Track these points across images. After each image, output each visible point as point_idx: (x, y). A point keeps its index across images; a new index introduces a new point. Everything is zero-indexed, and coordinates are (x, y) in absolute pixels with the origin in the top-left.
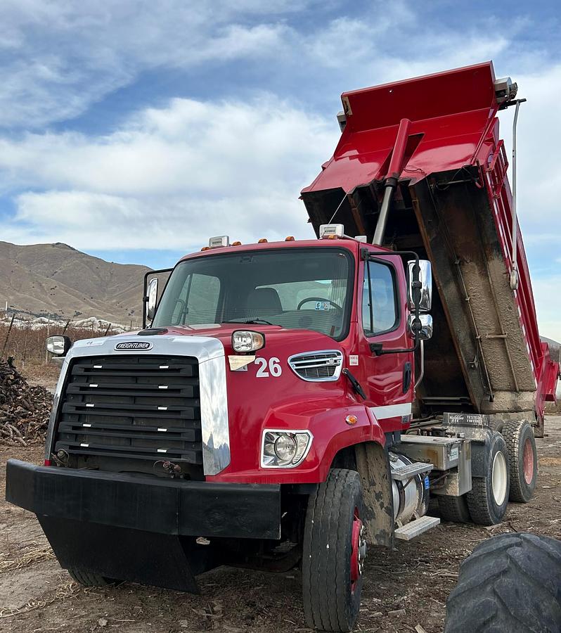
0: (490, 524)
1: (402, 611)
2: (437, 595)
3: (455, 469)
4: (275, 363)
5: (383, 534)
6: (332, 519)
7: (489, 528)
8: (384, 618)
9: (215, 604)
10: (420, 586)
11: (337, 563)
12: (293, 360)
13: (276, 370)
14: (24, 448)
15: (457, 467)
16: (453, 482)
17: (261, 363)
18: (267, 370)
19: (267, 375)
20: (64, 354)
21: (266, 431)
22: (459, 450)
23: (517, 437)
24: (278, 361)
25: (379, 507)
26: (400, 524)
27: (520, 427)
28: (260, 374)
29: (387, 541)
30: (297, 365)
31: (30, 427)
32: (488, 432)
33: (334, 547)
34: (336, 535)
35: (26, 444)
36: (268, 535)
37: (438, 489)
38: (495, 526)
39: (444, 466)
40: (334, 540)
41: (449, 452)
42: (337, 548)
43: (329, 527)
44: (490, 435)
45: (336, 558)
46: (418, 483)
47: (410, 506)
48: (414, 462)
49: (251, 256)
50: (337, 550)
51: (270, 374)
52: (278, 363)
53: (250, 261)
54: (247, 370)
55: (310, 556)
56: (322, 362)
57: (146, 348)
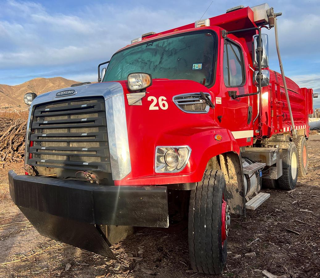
0: (290, 190)
1: (253, 254)
2: (273, 240)
3: (275, 165)
4: (163, 100)
5: (238, 207)
6: (207, 207)
7: (289, 192)
8: (242, 259)
9: (140, 249)
10: (261, 233)
11: (212, 237)
12: (176, 98)
13: (164, 105)
15: (276, 164)
16: (274, 172)
17: (152, 100)
18: (157, 105)
19: (157, 108)
21: (157, 147)
22: (277, 154)
23: (300, 145)
24: (165, 98)
25: (235, 192)
26: (248, 199)
27: (301, 140)
28: (152, 107)
29: (241, 211)
30: (179, 102)
32: (289, 144)
33: (210, 226)
34: (211, 218)
37: (266, 176)
38: (292, 191)
39: (270, 163)
40: (209, 222)
41: (272, 156)
42: (212, 228)
43: (206, 213)
44: (290, 146)
45: (212, 234)
46: (257, 174)
47: (253, 187)
48: (254, 162)
49: (153, 43)
50: (212, 229)
51: (159, 108)
52: (165, 100)
53: (152, 45)
54: (142, 105)
55: (193, 233)
56: (197, 101)
57: (72, 93)
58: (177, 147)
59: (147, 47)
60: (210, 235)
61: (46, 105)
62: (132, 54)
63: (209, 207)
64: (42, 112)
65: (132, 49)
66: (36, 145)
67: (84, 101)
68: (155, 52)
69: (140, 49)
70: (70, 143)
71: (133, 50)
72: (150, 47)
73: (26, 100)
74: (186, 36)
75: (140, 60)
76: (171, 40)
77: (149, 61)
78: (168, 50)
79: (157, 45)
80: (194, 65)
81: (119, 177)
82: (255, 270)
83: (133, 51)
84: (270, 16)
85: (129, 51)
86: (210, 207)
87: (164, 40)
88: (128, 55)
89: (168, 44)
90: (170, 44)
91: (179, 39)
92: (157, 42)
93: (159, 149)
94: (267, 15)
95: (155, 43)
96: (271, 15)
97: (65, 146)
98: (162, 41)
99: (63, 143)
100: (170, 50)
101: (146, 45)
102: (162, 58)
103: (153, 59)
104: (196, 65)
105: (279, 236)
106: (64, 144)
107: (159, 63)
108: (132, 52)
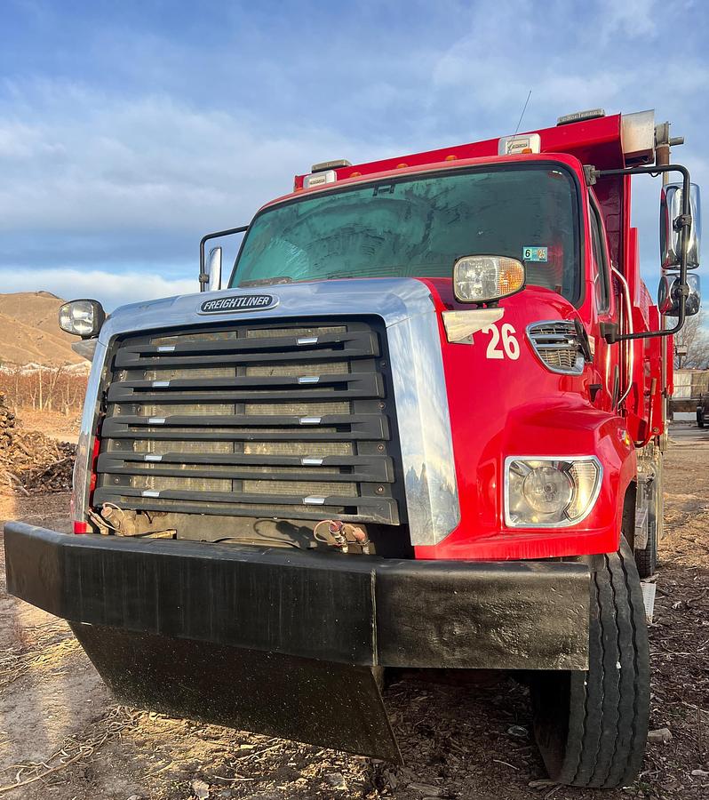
4: (509, 333)
11: (636, 692)
12: (533, 332)
14: (27, 498)
17: (491, 333)
18: (500, 346)
19: (499, 355)
20: (96, 334)
21: (509, 460)
24: (513, 330)
28: (492, 353)
30: (539, 341)
31: (32, 474)
33: (631, 665)
34: (631, 645)
35: (28, 494)
36: (561, 663)
38: (653, 578)
40: (629, 654)
42: (636, 669)
43: (617, 630)
45: (634, 686)
49: (393, 185)
50: (637, 672)
51: (505, 354)
52: (513, 335)
53: (391, 192)
54: (473, 343)
55: (586, 683)
56: (561, 341)
57: (265, 305)
58: (568, 459)
59: (375, 195)
60: (632, 688)
61: (155, 336)
62: (328, 211)
63: (624, 616)
64: (143, 355)
65: (327, 199)
66: (114, 448)
67: (293, 328)
68: (405, 209)
69: (354, 201)
70: (245, 444)
71: (332, 201)
72: (387, 196)
73: (65, 320)
74: (493, 175)
75: (357, 230)
76: (448, 181)
77: (390, 232)
78: (445, 207)
79: (409, 192)
80: (525, 250)
81: (432, 538)
82: (694, 772)
83: (333, 205)
84: (660, 142)
85: (318, 204)
86: (627, 616)
87: (428, 181)
88: (316, 215)
89: (440, 191)
90: (447, 191)
91: (473, 180)
92: (408, 185)
93: (513, 464)
94: (656, 139)
95: (399, 187)
96: (665, 140)
97: (228, 452)
98: (422, 182)
99: (218, 444)
100: (450, 206)
101: (372, 191)
102: (428, 227)
103: (403, 228)
104: (531, 249)
105: (697, 688)
106: (223, 447)
107: (421, 239)
108: (329, 206)
